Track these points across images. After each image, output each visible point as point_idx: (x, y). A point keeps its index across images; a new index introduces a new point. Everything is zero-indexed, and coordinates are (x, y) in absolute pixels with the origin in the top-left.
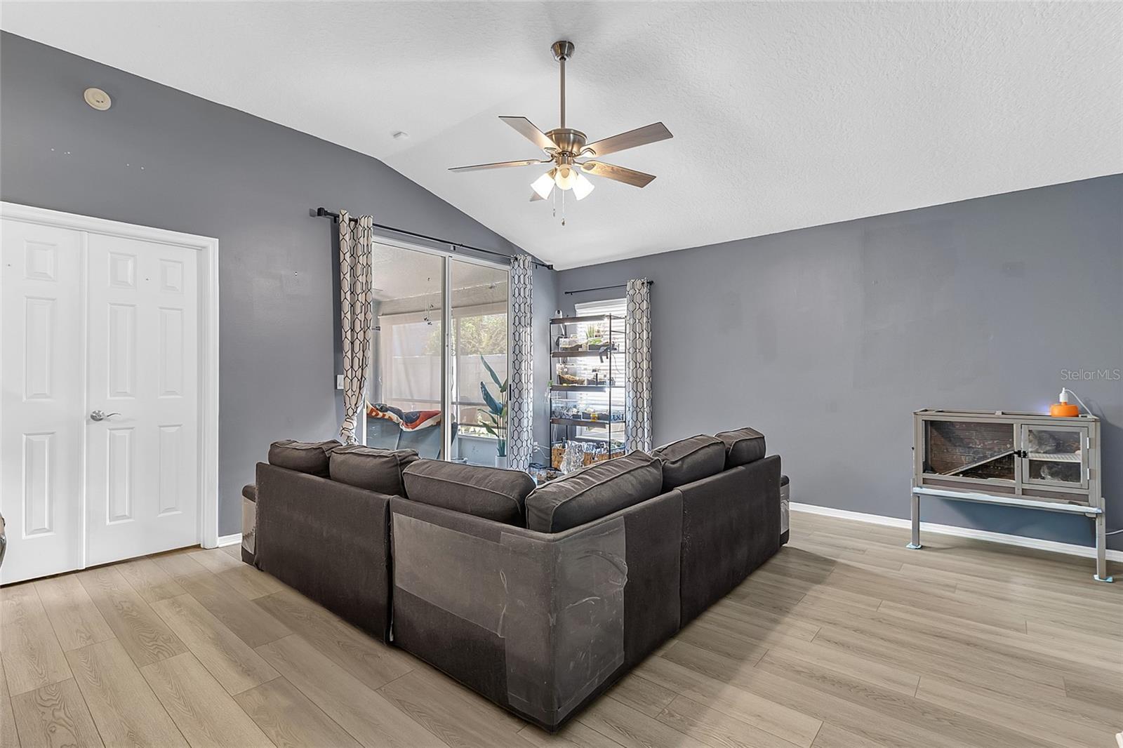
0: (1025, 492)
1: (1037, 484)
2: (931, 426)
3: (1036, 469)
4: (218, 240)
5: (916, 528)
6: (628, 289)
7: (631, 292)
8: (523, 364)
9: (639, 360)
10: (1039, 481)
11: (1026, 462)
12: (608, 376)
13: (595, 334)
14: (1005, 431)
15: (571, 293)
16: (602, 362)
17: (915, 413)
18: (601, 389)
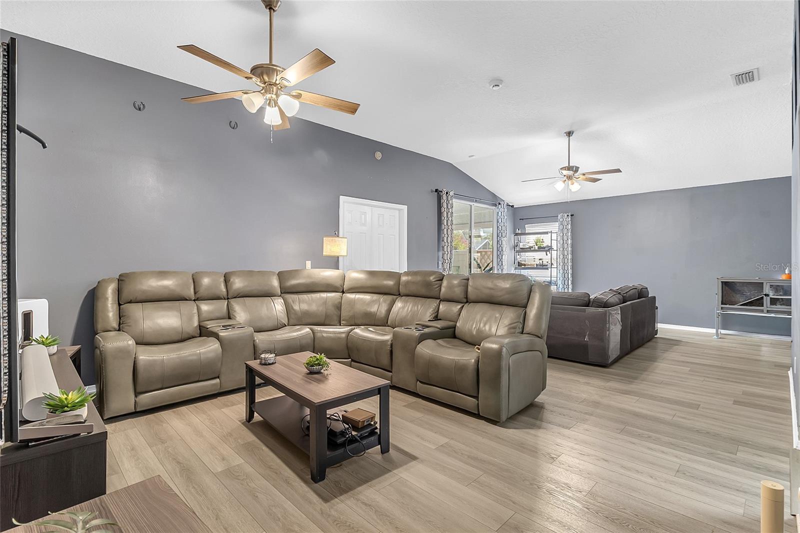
0: (768, 312)
1: (774, 308)
2: (725, 284)
3: (774, 302)
4: (407, 206)
5: (717, 331)
6: (559, 218)
7: (561, 220)
8: (504, 256)
9: (566, 254)
10: (774, 306)
11: (768, 298)
12: (550, 262)
13: (541, 241)
14: (760, 285)
15: (523, 219)
16: (547, 255)
17: (718, 278)
18: (547, 269)
